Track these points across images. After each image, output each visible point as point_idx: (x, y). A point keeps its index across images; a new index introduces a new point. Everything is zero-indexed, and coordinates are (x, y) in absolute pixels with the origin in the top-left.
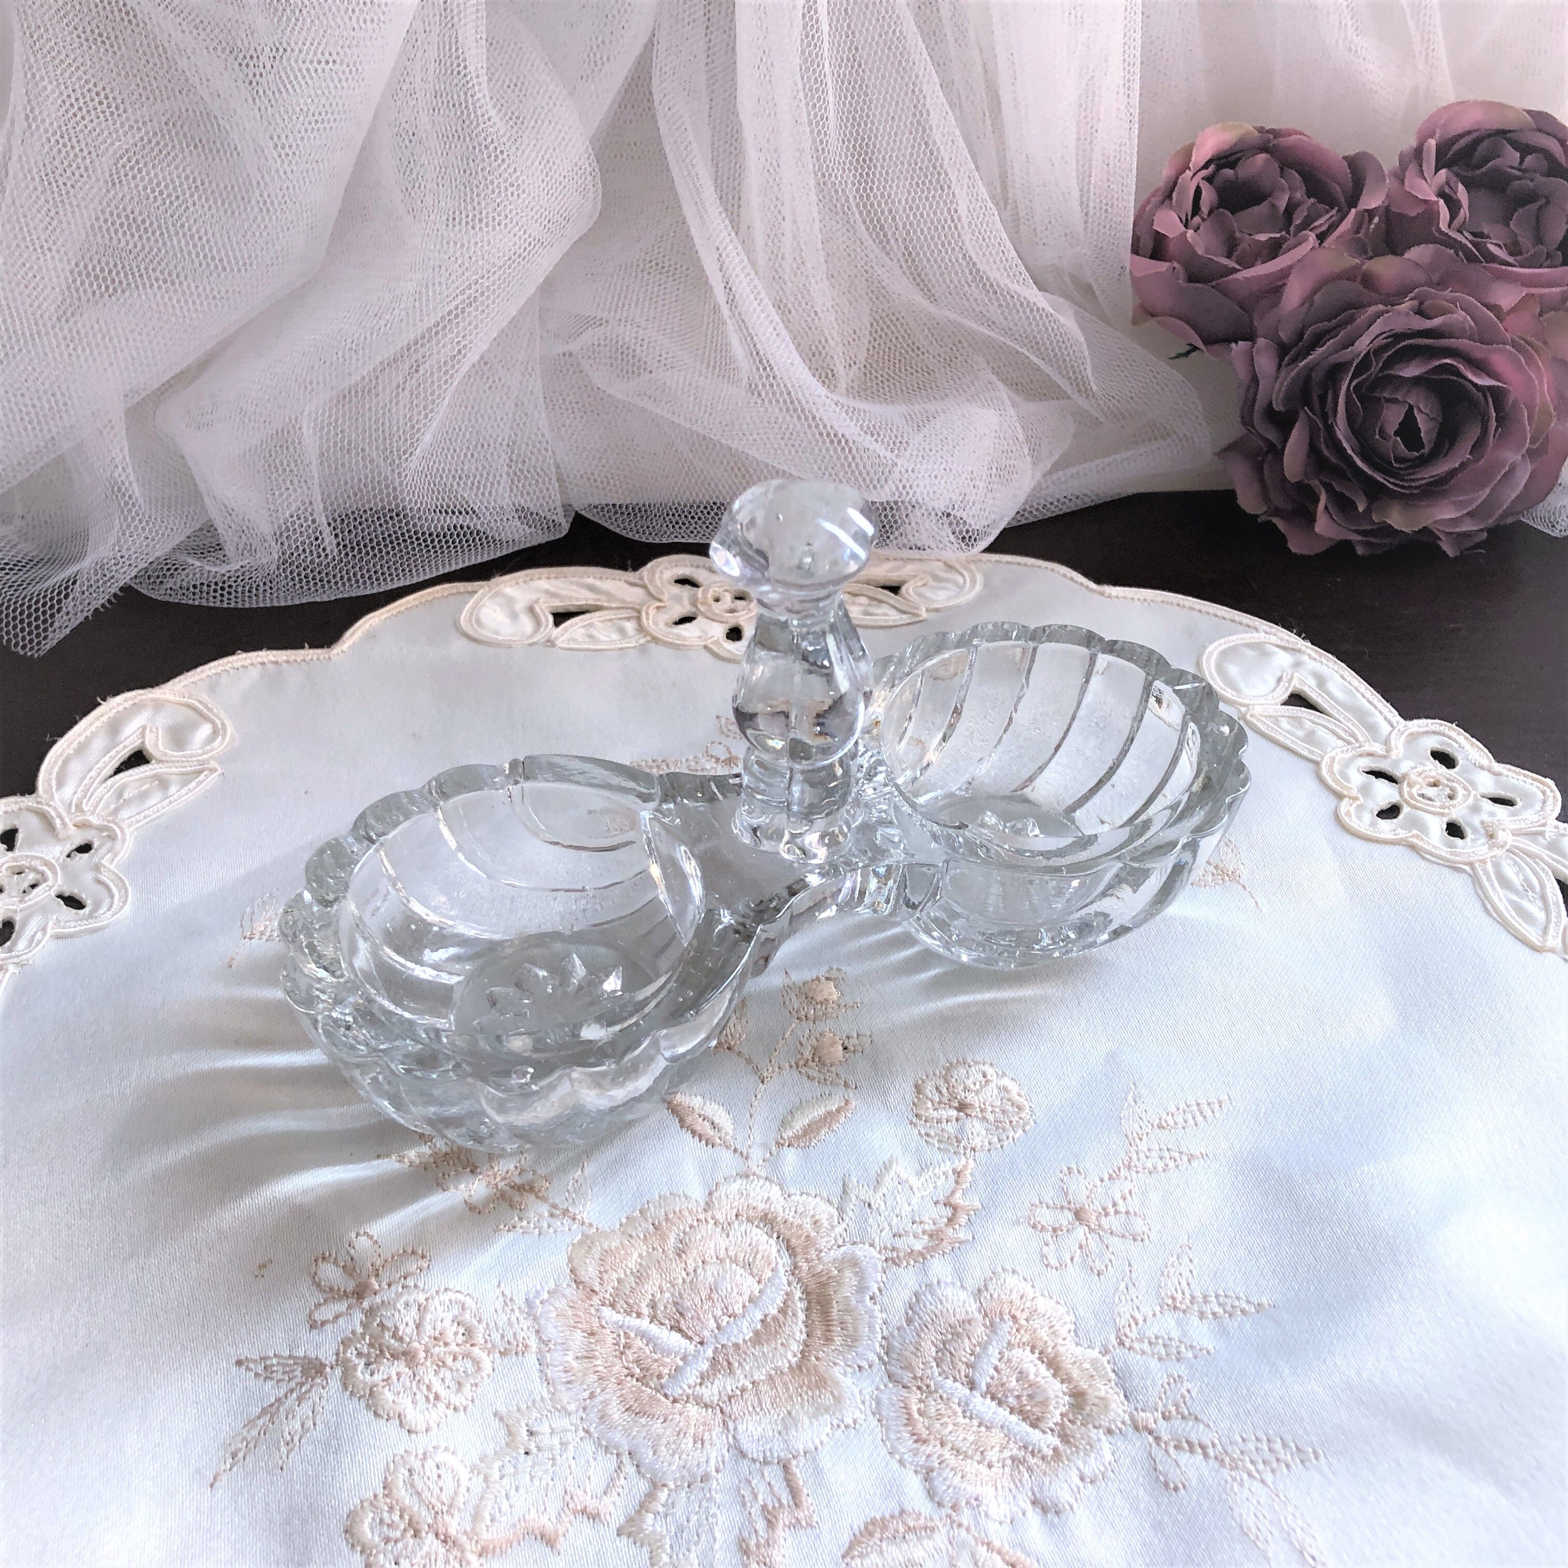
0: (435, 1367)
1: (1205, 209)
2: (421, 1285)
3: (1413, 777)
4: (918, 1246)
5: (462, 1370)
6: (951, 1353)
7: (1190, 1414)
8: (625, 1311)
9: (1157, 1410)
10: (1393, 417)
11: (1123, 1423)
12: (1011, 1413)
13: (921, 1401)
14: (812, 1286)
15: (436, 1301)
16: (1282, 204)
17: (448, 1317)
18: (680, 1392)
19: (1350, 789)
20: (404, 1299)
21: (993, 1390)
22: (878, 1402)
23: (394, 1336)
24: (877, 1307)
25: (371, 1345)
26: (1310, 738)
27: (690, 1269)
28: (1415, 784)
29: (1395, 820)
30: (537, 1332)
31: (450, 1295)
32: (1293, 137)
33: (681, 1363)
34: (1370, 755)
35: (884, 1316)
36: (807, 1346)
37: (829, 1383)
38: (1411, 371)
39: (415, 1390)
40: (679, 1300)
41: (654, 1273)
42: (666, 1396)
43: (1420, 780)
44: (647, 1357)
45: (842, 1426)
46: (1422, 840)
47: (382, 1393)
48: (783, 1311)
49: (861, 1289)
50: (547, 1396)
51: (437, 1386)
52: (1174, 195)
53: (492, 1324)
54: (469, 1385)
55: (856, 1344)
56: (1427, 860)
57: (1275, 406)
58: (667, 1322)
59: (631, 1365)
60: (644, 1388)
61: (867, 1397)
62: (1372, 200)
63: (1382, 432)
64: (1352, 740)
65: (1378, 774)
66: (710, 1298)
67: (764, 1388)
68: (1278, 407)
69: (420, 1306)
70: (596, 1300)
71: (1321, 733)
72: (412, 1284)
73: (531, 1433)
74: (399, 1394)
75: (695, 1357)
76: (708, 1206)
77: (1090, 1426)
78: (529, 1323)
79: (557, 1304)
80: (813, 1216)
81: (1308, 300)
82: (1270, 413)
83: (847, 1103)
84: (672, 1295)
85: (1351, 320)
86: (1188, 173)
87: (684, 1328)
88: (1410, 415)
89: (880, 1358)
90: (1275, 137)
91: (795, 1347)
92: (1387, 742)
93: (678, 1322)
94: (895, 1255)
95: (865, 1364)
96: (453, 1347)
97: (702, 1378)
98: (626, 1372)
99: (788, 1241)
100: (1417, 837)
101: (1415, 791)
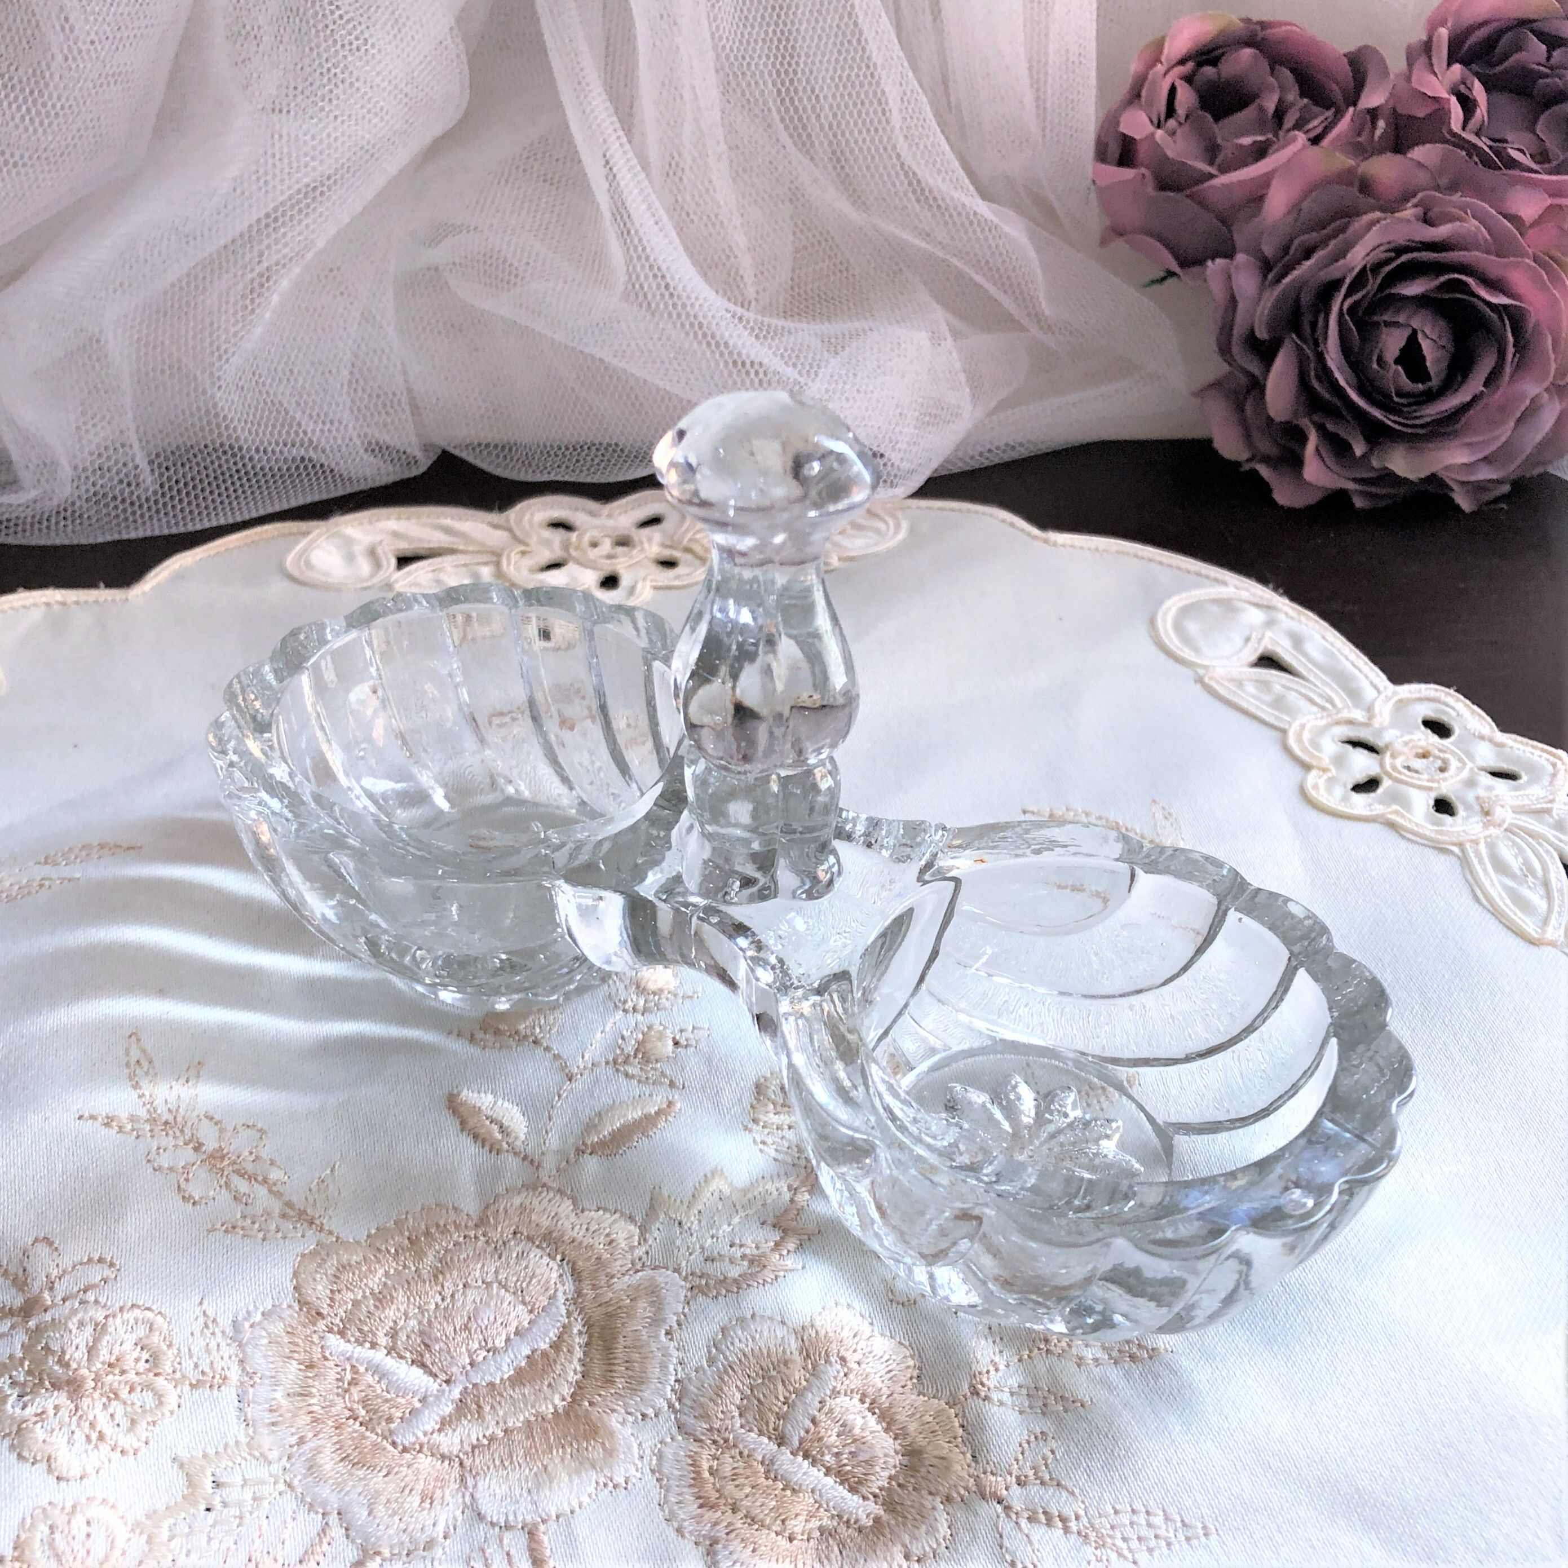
0: (104, 1400)
1: (1181, 110)
2: (102, 1300)
3: (1398, 746)
4: (734, 1272)
5: (139, 1404)
6: (759, 1400)
7: (1051, 1479)
8: (357, 1341)
9: (1011, 1474)
10: (1393, 343)
11: (967, 1489)
12: (826, 1475)
13: (715, 1457)
14: (597, 1314)
15: (118, 1321)
16: (1270, 104)
17: (130, 1339)
18: (413, 1439)
19: (1321, 759)
20: (80, 1316)
21: (807, 1445)
22: (660, 1456)
23: (60, 1362)
24: (672, 1345)
25: (29, 1372)
26: (1279, 703)
27: (447, 1293)
28: (1400, 754)
29: (1372, 795)
30: (241, 1361)
31: (137, 1312)
32: (1284, 28)
33: (418, 1405)
34: (1350, 722)
35: (681, 1354)
36: (580, 1388)
37: (602, 1432)
38: (1414, 288)
39: (73, 1427)
40: (427, 1329)
41: (400, 1295)
42: (394, 1444)
43: (1406, 750)
44: (377, 1396)
45: (611, 1485)
46: (1403, 816)
47: (32, 1431)
48: (556, 1346)
49: (656, 1321)
50: (244, 1440)
51: (103, 1423)
52: (1144, 93)
53: (185, 1350)
54: (144, 1424)
55: (643, 1387)
56: (1408, 839)
57: (1257, 333)
58: (408, 1355)
59: (355, 1406)
60: (368, 1434)
61: (648, 1452)
62: (1373, 98)
63: (1380, 361)
64: (1328, 706)
65: (1356, 744)
66: (466, 1327)
67: (517, 1437)
68: (1260, 333)
69: (97, 1325)
70: (321, 1325)
71: (1292, 697)
72: (93, 1299)
73: (217, 1484)
74: (52, 1431)
75: (437, 1398)
76: (482, 1222)
77: (924, 1492)
78: (233, 1350)
79: (271, 1328)
80: (608, 1235)
81: (1296, 208)
82: (1252, 342)
83: (670, 1104)
84: (420, 1323)
85: (1343, 229)
86: (1160, 68)
87: (429, 1363)
88: (1413, 339)
89: (670, 1406)
90: (1262, 29)
91: (566, 1391)
92: (1370, 709)
93: (422, 1356)
94: (703, 1282)
95: (650, 1412)
96: (131, 1376)
97: (443, 1424)
98: (348, 1413)
99: (574, 1264)
100: (1397, 812)
101: (1399, 762)
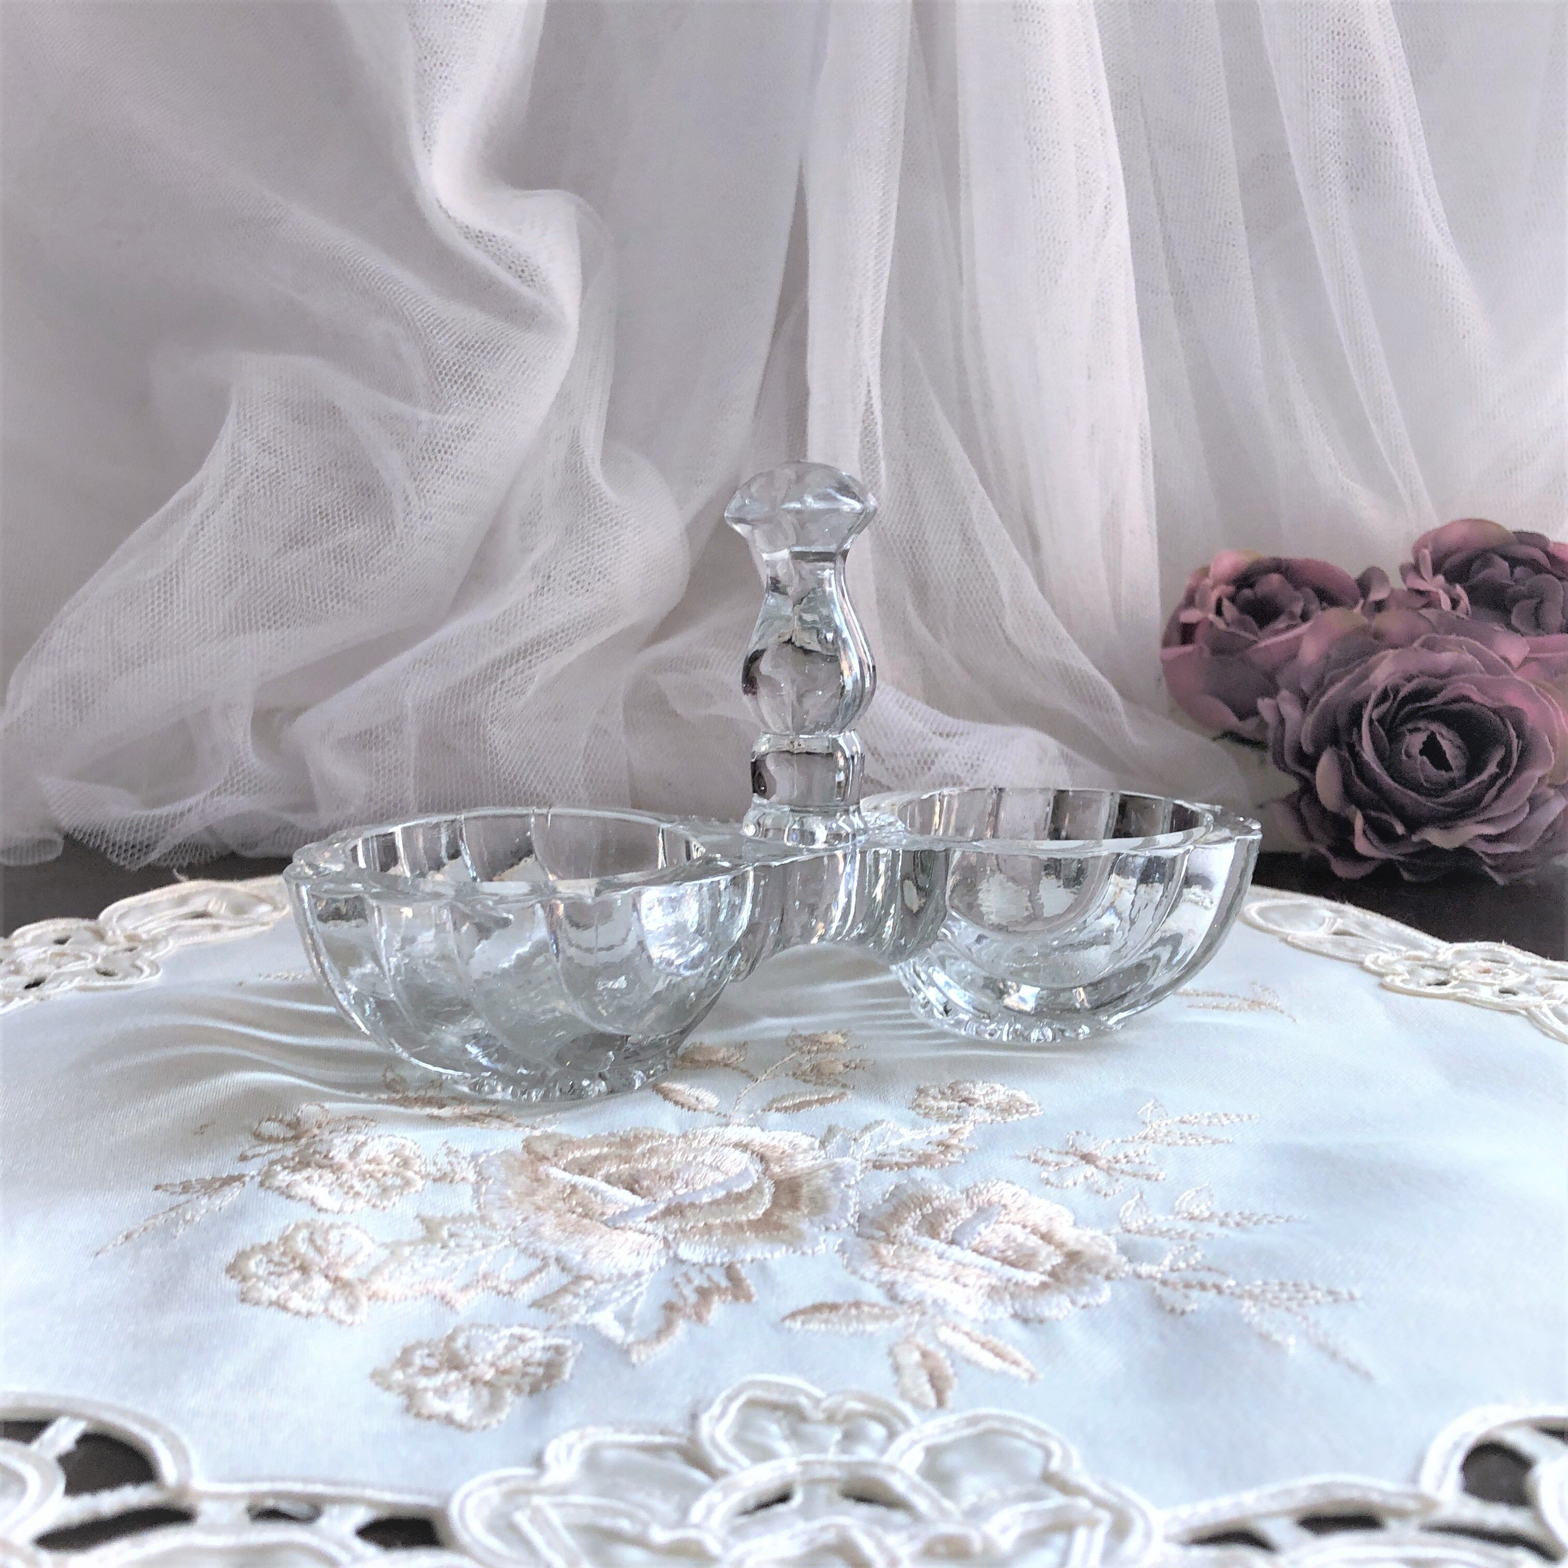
0: (361, 1177)
1: (1227, 615)
2: (364, 1133)
3: (1461, 966)
5: (390, 1182)
10: (1416, 742)
15: (377, 1141)
16: (1298, 609)
17: (387, 1151)
19: (1395, 971)
20: (343, 1139)
22: (843, 1246)
23: (325, 1158)
25: (299, 1162)
26: (1354, 950)
30: (478, 1172)
31: (393, 1139)
39: (335, 1187)
42: (606, 1225)
44: (592, 1203)
47: (300, 1185)
48: (748, 1192)
50: (476, 1214)
51: (360, 1188)
52: (1197, 598)
53: (431, 1161)
54: (394, 1193)
57: (1304, 748)
60: (583, 1220)
62: (1378, 595)
63: (1408, 755)
64: (1397, 952)
68: (1308, 748)
69: (358, 1142)
70: (546, 1162)
71: (1365, 948)
72: (355, 1132)
73: (452, 1235)
74: (316, 1187)
75: (643, 1209)
76: (682, 1136)
78: (471, 1166)
79: (504, 1160)
81: (1324, 657)
82: (1299, 753)
83: (842, 1095)
85: (1364, 661)
86: (1207, 583)
87: (637, 1190)
88: (1433, 740)
91: (759, 1211)
92: (1433, 953)
93: (632, 1186)
96: (386, 1167)
98: (567, 1209)
99: (762, 1155)
100: (1466, 994)
101: (1464, 974)
